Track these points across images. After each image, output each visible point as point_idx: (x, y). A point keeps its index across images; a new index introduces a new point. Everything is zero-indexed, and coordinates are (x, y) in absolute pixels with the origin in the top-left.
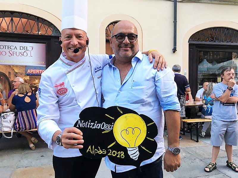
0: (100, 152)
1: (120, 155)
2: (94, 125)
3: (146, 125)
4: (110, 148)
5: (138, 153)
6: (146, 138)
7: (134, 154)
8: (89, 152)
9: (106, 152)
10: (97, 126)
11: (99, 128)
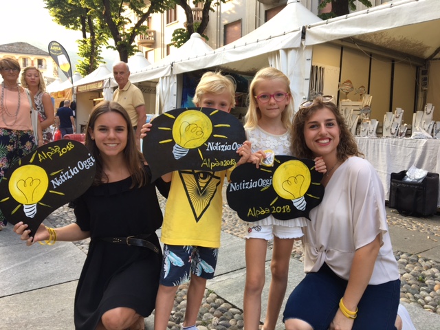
0: (263, 212)
1: (286, 209)
2: (250, 184)
3: (309, 169)
4: (273, 205)
5: (305, 202)
6: (311, 184)
7: (300, 204)
8: (250, 215)
9: (269, 211)
10: (253, 185)
11: (256, 186)
